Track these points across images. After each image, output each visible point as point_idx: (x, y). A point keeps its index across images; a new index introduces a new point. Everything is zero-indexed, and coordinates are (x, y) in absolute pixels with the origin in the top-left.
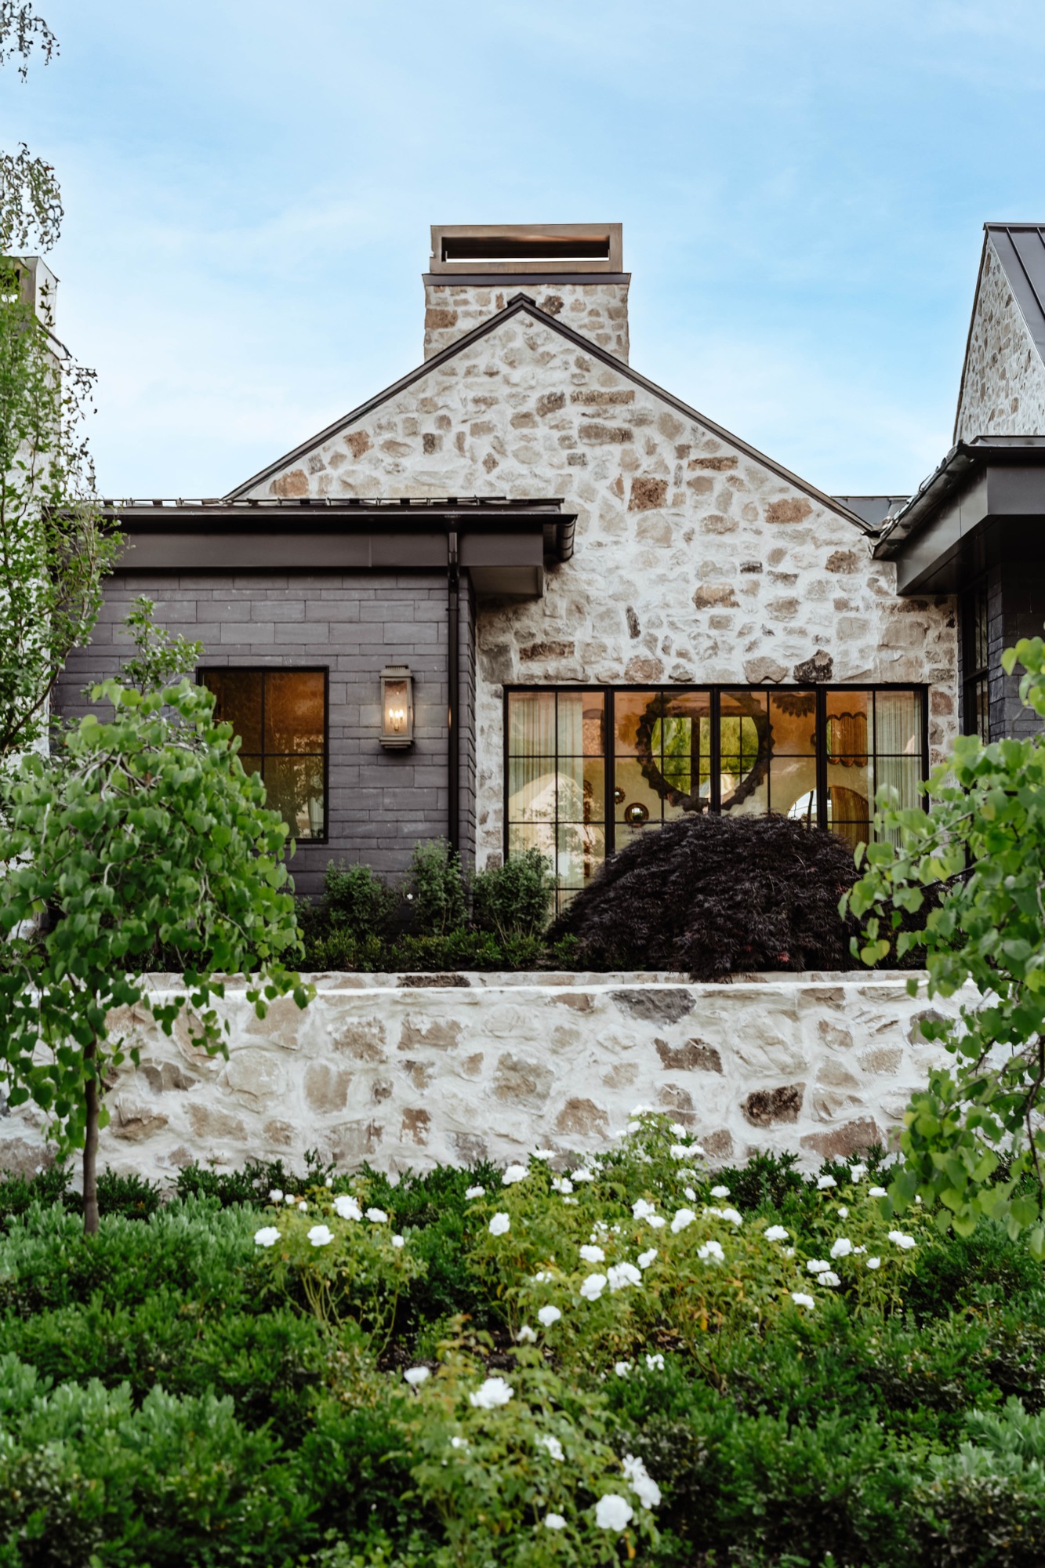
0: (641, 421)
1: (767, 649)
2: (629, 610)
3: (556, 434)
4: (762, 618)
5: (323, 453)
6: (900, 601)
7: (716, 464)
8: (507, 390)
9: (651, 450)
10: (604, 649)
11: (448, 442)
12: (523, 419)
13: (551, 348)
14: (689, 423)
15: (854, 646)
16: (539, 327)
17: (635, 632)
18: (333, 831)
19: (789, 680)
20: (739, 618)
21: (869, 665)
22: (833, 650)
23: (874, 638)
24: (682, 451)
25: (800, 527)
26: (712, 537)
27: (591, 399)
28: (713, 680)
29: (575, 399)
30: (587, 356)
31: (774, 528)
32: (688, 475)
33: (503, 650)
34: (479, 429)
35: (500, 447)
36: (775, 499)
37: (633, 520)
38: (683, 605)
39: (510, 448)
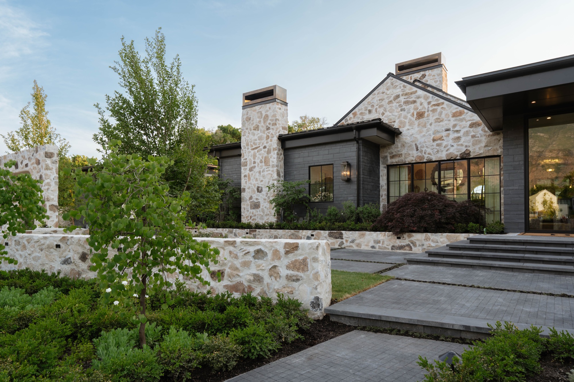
0: (419, 97)
1: (452, 150)
2: (416, 144)
3: (398, 104)
4: (451, 142)
5: (348, 118)
6: (491, 133)
7: (438, 105)
8: (386, 96)
9: (421, 104)
10: (409, 154)
11: (374, 111)
12: (390, 102)
13: (396, 84)
14: (431, 95)
15: (477, 148)
16: (394, 79)
17: (417, 150)
18: (334, 200)
19: (458, 158)
20: (444, 143)
21: (482, 152)
22: (471, 149)
23: (483, 144)
24: (429, 103)
25: (461, 117)
26: (437, 123)
27: (406, 94)
28: (437, 159)
29: (402, 95)
30: (406, 84)
31: (454, 119)
32: (431, 109)
33: (386, 157)
34: (380, 106)
35: (385, 110)
36: (454, 111)
37: (417, 122)
38: (429, 142)
39: (387, 110)
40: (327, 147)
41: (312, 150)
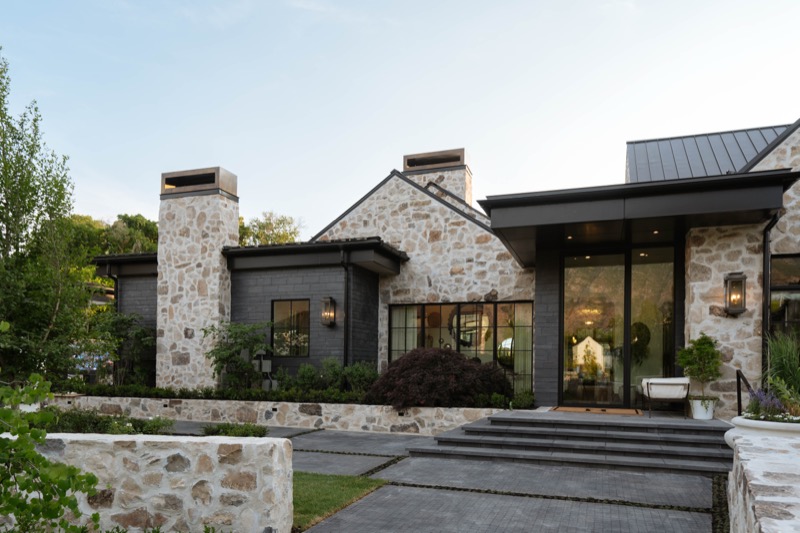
0: (433, 211)
1: (474, 289)
2: (428, 277)
3: (405, 217)
4: (473, 278)
5: (333, 229)
6: (523, 270)
7: (458, 224)
8: (389, 203)
9: (436, 220)
10: (419, 291)
11: (371, 222)
12: (394, 213)
13: (404, 187)
14: (449, 210)
15: (506, 287)
16: (401, 180)
17: (430, 285)
18: (311, 353)
19: (483, 300)
20: (466, 279)
21: (511, 294)
22: (498, 289)
23: (513, 284)
24: (447, 220)
25: (487, 245)
26: (457, 250)
27: (416, 204)
28: (456, 301)
29: (411, 205)
30: (416, 189)
31: (478, 245)
32: (448, 228)
33: (388, 292)
34: (381, 218)
35: (387, 223)
36: (479, 235)
37: (430, 246)
38: (446, 274)
39: (390, 223)
40: (301, 273)
41: (278, 276)
